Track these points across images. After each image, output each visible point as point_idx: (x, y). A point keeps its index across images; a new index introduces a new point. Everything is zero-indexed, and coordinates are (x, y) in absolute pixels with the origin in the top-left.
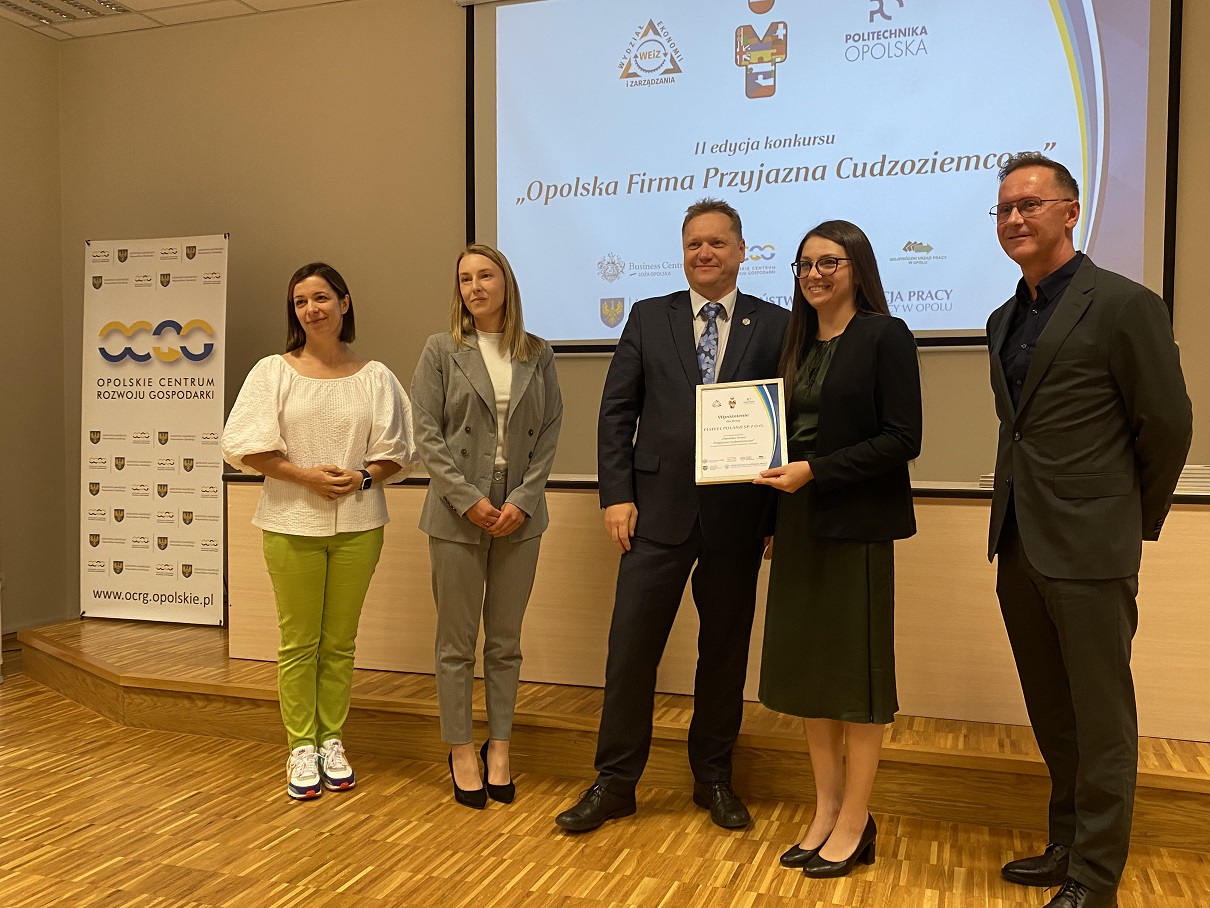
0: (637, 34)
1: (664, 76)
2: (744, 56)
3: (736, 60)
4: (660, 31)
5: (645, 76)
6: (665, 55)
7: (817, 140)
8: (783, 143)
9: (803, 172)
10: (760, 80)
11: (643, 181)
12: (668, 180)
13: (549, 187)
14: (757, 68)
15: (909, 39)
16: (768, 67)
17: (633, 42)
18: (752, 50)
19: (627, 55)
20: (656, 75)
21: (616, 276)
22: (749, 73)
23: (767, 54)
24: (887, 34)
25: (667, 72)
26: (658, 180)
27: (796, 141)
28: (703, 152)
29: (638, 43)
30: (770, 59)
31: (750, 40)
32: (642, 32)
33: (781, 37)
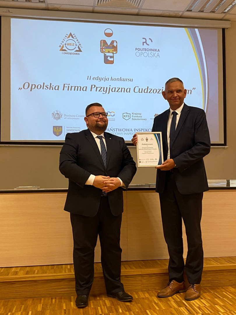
1: (76, 52)
2: (103, 50)
3: (101, 51)
4: (74, 37)
6: (76, 45)
7: (128, 80)
8: (116, 79)
9: (123, 89)
10: (109, 58)
11: (69, 86)
12: (78, 87)
13: (32, 85)
14: (108, 54)
15: (155, 52)
16: (111, 55)
18: (106, 48)
19: (62, 43)
20: (73, 51)
21: (59, 118)
22: (105, 55)
23: (111, 50)
24: (148, 50)
25: (77, 51)
26: (74, 87)
27: (121, 79)
28: (90, 79)
29: (66, 40)
30: (112, 52)
31: (105, 45)
32: (68, 36)
33: (115, 46)
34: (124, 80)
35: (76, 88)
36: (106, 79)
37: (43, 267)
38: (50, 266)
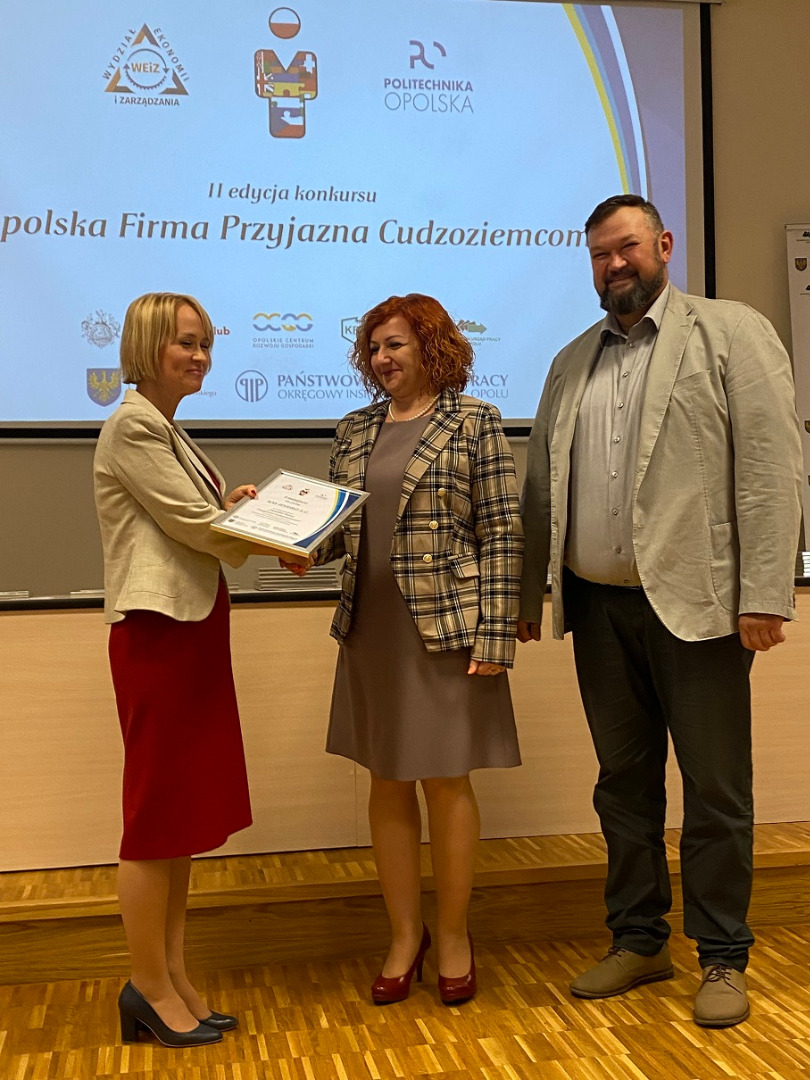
0: (128, 39)
1: (165, 97)
2: (266, 86)
3: (257, 89)
4: (158, 40)
5: (138, 93)
6: (166, 70)
7: (357, 196)
8: (317, 195)
9: (341, 232)
10: (287, 117)
11: (141, 223)
12: (175, 225)
13: (7, 218)
14: (282, 103)
15: (455, 93)
16: (296, 104)
17: (123, 48)
18: (275, 81)
19: (114, 63)
21: (109, 340)
22: (273, 107)
23: (294, 88)
24: (430, 85)
25: (169, 91)
26: (161, 225)
27: (331, 195)
28: (219, 195)
29: (129, 51)
30: (298, 94)
31: (272, 68)
32: (134, 37)
33: (309, 70)
34: (344, 197)
35: (169, 228)
36: (278, 195)
37: (52, 874)
38: (78, 872)
